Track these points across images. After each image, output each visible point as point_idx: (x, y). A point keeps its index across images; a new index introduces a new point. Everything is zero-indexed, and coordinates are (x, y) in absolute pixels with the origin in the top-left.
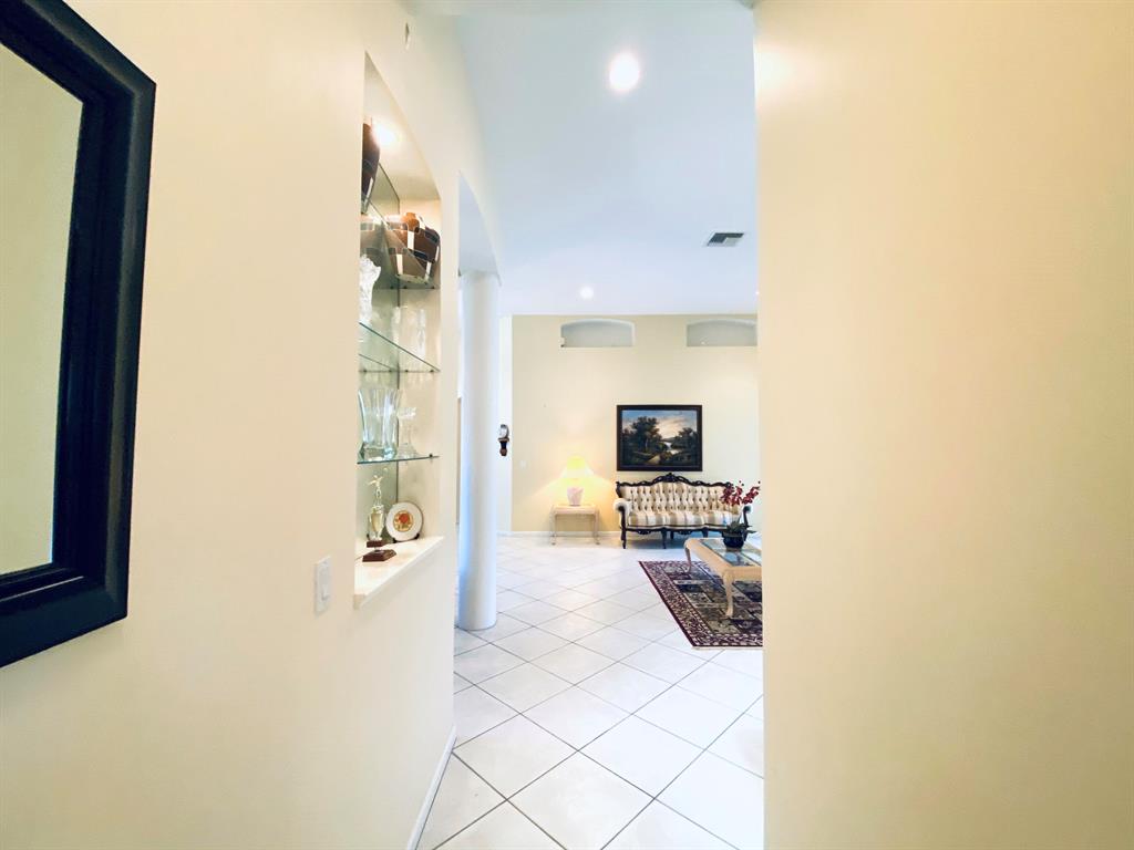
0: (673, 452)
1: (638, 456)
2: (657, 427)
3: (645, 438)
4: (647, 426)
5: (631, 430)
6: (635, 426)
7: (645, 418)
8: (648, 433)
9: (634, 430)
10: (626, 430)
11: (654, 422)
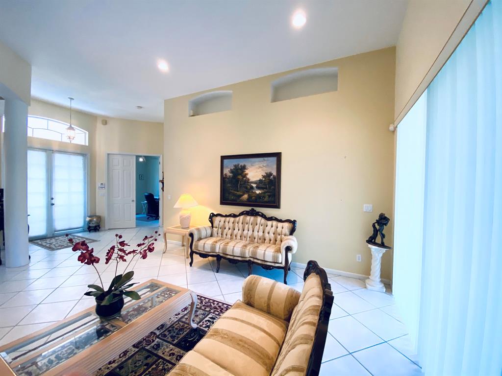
0: (258, 192)
1: (234, 195)
2: (247, 171)
3: (238, 181)
4: (240, 171)
5: (229, 174)
6: (232, 171)
7: (238, 165)
8: (240, 177)
9: (231, 174)
10: (226, 175)
11: (244, 168)
